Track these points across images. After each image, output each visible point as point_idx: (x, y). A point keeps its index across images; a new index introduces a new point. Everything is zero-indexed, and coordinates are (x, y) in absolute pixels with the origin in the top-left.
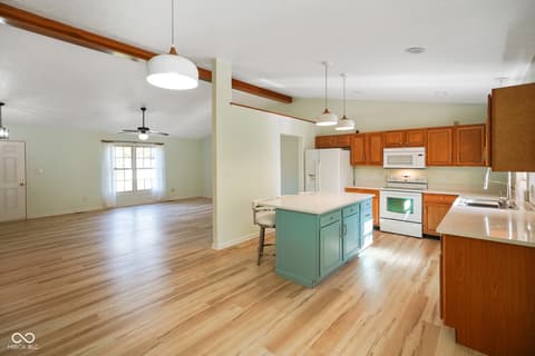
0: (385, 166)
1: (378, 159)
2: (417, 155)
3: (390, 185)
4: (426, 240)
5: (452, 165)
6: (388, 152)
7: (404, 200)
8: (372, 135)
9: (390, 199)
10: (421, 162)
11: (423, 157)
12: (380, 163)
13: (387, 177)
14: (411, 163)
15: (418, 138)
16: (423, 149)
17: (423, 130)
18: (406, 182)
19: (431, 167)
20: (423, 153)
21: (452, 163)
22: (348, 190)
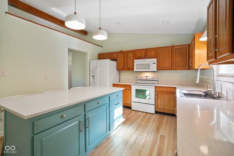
0: (135, 70)
1: (131, 67)
2: (152, 63)
3: (138, 81)
4: (157, 115)
5: (171, 69)
6: (136, 62)
7: (146, 90)
8: (128, 52)
9: (137, 91)
10: (154, 67)
11: (156, 64)
12: (132, 69)
13: (136, 77)
14: (149, 68)
15: (153, 53)
16: (155, 59)
17: (155, 48)
18: (147, 80)
19: (160, 71)
20: (156, 62)
21: (171, 68)
22: (115, 85)
